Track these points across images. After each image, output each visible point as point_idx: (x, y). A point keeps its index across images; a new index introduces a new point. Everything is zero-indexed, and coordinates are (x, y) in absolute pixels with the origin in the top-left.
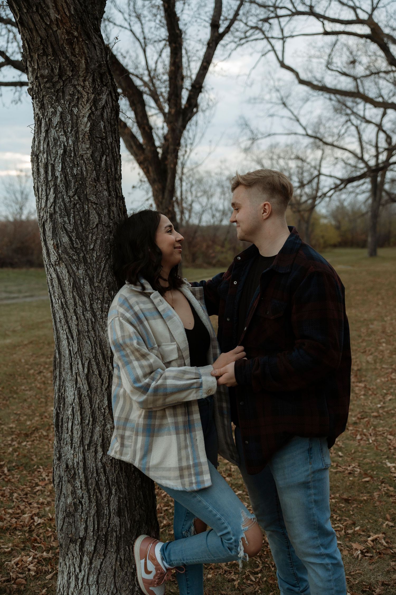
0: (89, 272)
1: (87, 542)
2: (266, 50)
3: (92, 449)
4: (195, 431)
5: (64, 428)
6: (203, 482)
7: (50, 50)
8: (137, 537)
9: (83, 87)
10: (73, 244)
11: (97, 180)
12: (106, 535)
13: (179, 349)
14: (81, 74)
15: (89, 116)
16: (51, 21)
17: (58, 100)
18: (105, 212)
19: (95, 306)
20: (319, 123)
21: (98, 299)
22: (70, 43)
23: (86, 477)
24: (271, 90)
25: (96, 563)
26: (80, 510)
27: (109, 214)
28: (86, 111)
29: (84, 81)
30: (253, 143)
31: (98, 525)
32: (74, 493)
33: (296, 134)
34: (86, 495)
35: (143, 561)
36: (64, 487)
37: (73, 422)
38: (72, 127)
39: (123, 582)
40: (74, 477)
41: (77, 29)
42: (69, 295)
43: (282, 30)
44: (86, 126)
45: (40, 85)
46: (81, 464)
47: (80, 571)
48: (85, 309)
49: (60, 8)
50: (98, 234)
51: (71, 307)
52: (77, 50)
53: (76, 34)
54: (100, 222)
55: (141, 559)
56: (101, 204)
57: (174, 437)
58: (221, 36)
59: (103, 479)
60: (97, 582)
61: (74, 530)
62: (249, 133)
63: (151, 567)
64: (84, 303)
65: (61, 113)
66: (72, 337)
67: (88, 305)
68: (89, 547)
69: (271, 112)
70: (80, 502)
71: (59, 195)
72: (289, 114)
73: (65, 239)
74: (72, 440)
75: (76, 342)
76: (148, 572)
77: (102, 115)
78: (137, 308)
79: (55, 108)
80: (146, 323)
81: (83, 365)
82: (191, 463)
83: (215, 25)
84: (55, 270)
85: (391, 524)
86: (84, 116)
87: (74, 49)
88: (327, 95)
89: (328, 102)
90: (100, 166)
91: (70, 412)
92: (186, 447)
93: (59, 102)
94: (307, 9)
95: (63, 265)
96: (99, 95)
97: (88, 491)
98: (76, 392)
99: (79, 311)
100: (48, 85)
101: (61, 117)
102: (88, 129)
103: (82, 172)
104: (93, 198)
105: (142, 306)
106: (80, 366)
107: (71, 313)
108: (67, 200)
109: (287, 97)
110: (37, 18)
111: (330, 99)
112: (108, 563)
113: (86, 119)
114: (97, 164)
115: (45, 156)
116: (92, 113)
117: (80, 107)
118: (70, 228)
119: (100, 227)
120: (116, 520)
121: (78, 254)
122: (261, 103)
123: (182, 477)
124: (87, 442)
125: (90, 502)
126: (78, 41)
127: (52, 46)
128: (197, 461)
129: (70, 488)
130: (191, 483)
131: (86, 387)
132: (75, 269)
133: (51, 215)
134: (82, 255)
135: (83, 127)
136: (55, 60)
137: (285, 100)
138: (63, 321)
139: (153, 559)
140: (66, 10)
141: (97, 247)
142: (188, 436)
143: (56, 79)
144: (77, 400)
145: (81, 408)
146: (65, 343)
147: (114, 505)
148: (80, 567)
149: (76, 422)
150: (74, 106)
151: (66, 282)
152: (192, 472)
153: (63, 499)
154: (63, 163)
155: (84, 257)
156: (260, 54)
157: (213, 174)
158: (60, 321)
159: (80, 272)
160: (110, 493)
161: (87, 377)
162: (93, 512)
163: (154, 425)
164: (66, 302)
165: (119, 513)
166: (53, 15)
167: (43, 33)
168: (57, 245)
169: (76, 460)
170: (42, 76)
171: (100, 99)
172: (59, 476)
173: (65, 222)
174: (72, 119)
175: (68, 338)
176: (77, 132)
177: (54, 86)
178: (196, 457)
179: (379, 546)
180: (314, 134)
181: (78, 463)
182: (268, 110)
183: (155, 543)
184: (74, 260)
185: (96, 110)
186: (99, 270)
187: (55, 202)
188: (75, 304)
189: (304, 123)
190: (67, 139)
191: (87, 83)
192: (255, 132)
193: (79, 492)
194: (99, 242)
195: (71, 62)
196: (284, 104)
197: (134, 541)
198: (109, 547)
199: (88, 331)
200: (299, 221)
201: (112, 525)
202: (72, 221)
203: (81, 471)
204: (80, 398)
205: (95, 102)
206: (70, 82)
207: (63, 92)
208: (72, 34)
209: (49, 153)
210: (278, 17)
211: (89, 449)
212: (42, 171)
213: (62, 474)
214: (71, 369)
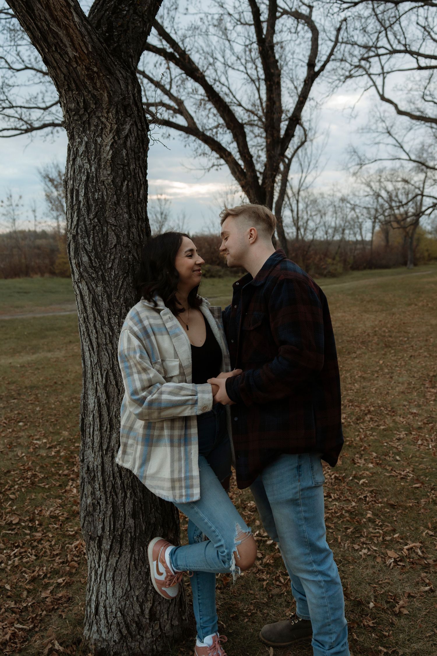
0: (108, 290)
1: (104, 541)
2: (369, 85)
3: (110, 454)
4: (191, 445)
5: (87, 433)
6: (192, 495)
7: (74, 85)
9: (107, 118)
10: (92, 263)
11: (117, 204)
12: (121, 536)
13: (181, 366)
14: (104, 106)
15: (112, 145)
16: (70, 59)
17: (84, 131)
18: (124, 233)
19: (112, 321)
20: (423, 149)
21: (115, 314)
22: (91, 78)
23: (104, 480)
24: (377, 121)
25: (113, 561)
26: (98, 511)
27: (128, 236)
28: (108, 140)
29: (108, 112)
30: (361, 168)
31: (114, 525)
32: (93, 493)
33: (399, 159)
34: (103, 497)
35: (155, 562)
36: (85, 488)
37: (94, 428)
38: (96, 155)
39: (138, 580)
40: (93, 479)
41: (96, 65)
42: (89, 311)
43: (383, 68)
44: (108, 154)
45: (70, 117)
46: (100, 467)
47: (99, 567)
48: (103, 324)
49: (78, 46)
50: (116, 254)
51: (92, 322)
52: (98, 85)
53: (95, 69)
54: (118, 242)
55: (154, 560)
56: (120, 226)
57: (168, 449)
58: (317, 74)
59: (119, 482)
60: (113, 578)
61: (92, 528)
62: (357, 159)
63: (162, 569)
64: (102, 318)
65: (87, 143)
66: (93, 349)
67: (106, 320)
68: (106, 546)
69: (377, 140)
70: (98, 503)
71: (81, 218)
72: (394, 142)
73: (85, 259)
74: (93, 444)
75: (96, 353)
76: (160, 574)
77: (125, 143)
78: (146, 323)
79: (81, 139)
80: (153, 338)
81: (102, 375)
82: (183, 476)
83: (311, 65)
84: (79, 287)
85: (431, 533)
86: (106, 145)
87: (95, 84)
88: (428, 124)
89: (430, 130)
90: (121, 191)
91: (91, 418)
92: (180, 459)
93: (86, 134)
94: (403, 48)
95: (84, 283)
96: (122, 125)
97: (105, 493)
98: (96, 401)
99: (98, 326)
100: (76, 118)
101: (86, 147)
102: (109, 157)
103: (103, 197)
104: (112, 221)
105: (152, 321)
106: (100, 376)
107: (91, 328)
108: (88, 222)
109: (392, 127)
110: (58, 56)
111: (432, 128)
112: (123, 562)
113: (108, 148)
114: (118, 189)
115: (72, 182)
116: (115, 141)
117: (104, 136)
118: (89, 248)
119: (118, 247)
120: (131, 522)
121: (97, 273)
122: (368, 132)
123: (173, 488)
124: (105, 447)
125: (107, 503)
126: (98, 76)
127: (75, 82)
128: (188, 474)
129: (91, 489)
130: (181, 496)
131: (104, 396)
132: (94, 286)
133: (74, 237)
134: (100, 273)
135: (105, 155)
136: (79, 94)
137: (389, 129)
138: (86, 334)
140: (84, 48)
141: (115, 266)
142: (182, 449)
143: (82, 112)
144: (97, 408)
145: (100, 415)
146: (87, 354)
147: (129, 508)
148: (99, 563)
149: (96, 428)
150: (98, 136)
151: (86, 298)
152: (183, 485)
153: (84, 499)
154: (86, 188)
155: (103, 275)
156: (363, 89)
158: (84, 334)
159: (99, 289)
160: (126, 496)
161: (106, 387)
162: (109, 513)
163: (153, 435)
164: (87, 316)
165: (134, 515)
166: (71, 53)
167: (65, 70)
168: (79, 264)
169: (96, 463)
170: (70, 109)
171: (123, 129)
172: (82, 477)
173: (85, 243)
174: (95, 148)
175: (89, 350)
176: (100, 160)
177: (81, 117)
178: (188, 470)
179: (414, 555)
180: (418, 159)
181: (97, 466)
182: (375, 138)
183: (166, 546)
184: (93, 278)
185: (119, 138)
186: (116, 287)
187: (77, 224)
188: (95, 319)
189: (407, 150)
190: (91, 167)
191: (110, 114)
192: (363, 158)
193: (98, 493)
194: (117, 261)
195: (94, 96)
196: (389, 132)
197: (148, 543)
198: (124, 546)
199: (106, 344)
201: (127, 527)
202: (92, 242)
203: (99, 474)
204: (99, 406)
205: (118, 132)
206: (95, 114)
207: (89, 124)
208: (92, 70)
209: (74, 180)
210: (378, 55)
211: (106, 454)
213: (85, 476)
214: (93, 378)
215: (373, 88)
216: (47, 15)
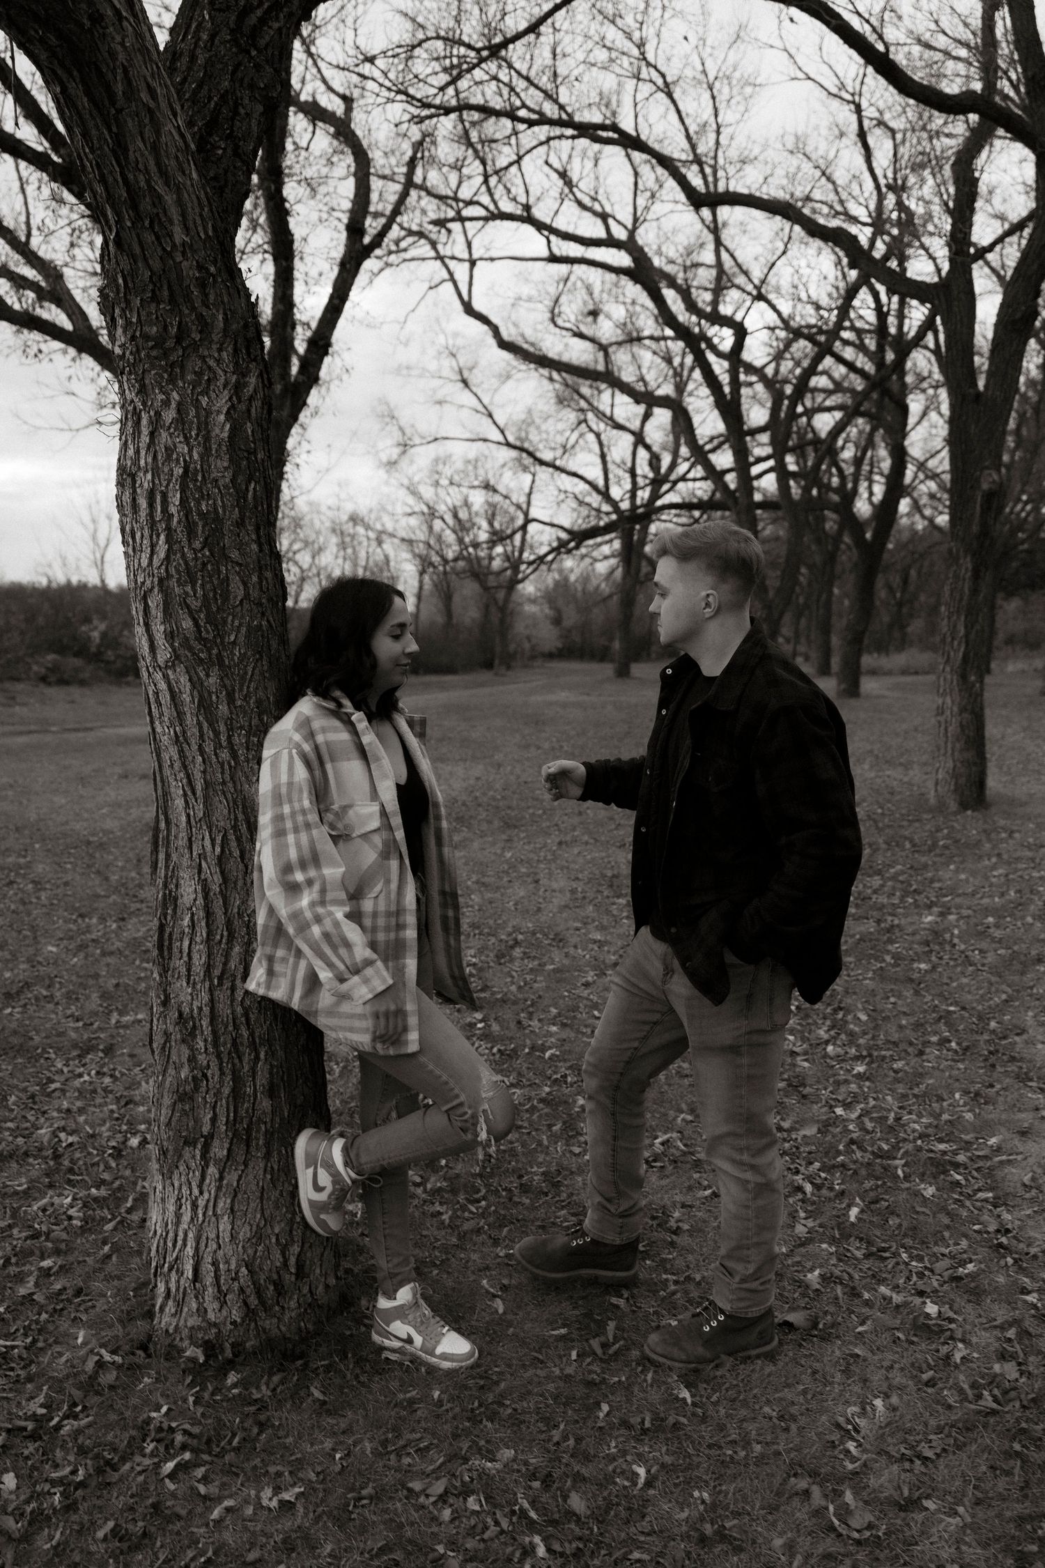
0: (227, 682)
1: (216, 1143)
2: (436, 280)
3: (227, 984)
5: (175, 950)
7: (166, 293)
8: (299, 1132)
9: (218, 361)
10: (200, 632)
11: (240, 523)
12: (248, 1130)
13: (384, 813)
14: (215, 338)
15: (228, 413)
16: (174, 246)
17: (172, 381)
18: (255, 579)
19: (236, 740)
20: (528, 422)
21: (242, 728)
22: (202, 285)
23: (214, 1033)
24: (440, 353)
25: (232, 1178)
26: (203, 1089)
27: (260, 583)
28: (222, 402)
29: (220, 350)
30: (404, 452)
31: (235, 1112)
32: (192, 1059)
33: (485, 440)
34: (214, 1064)
35: (311, 1170)
36: (174, 1052)
37: (191, 940)
38: (199, 429)
39: (277, 1207)
40: (192, 1034)
41: (215, 263)
42: (190, 720)
43: (469, 245)
44: (222, 429)
45: (138, 351)
46: (206, 1010)
47: (201, 1193)
48: (218, 745)
49: (191, 225)
50: (243, 617)
51: (194, 742)
52: (212, 298)
53: (212, 269)
54: (247, 596)
55: (307, 1167)
56: (247, 565)
58: (366, 252)
59: (245, 1033)
60: (232, 1209)
61: (191, 1124)
62: (397, 435)
63: (324, 1179)
64: (217, 734)
65: (179, 404)
66: (194, 793)
67: (223, 738)
68: (219, 1150)
69: (439, 396)
70: (205, 1076)
71: (176, 547)
72: (474, 402)
73: (187, 624)
74: (189, 970)
75: (201, 801)
76: (318, 1188)
77: (249, 411)
78: (319, 739)
79: (167, 394)
80: (328, 766)
81: (213, 841)
83: (355, 229)
84: (166, 677)
86: (219, 412)
87: (206, 295)
88: (545, 372)
89: (546, 382)
90: (245, 500)
91: (186, 921)
93: (175, 386)
94: (519, 211)
95: (180, 669)
96: (244, 376)
97: (219, 1056)
98: (199, 888)
99: (209, 748)
100: (154, 353)
101: (179, 411)
102: (225, 435)
103: (216, 509)
104: (234, 555)
105: (331, 735)
106: (207, 842)
107: (192, 751)
108: (190, 555)
109: (471, 369)
110: (149, 238)
111: (551, 379)
112: (251, 1177)
113: (222, 417)
114: (241, 495)
115: (149, 476)
116: (233, 406)
117: (213, 395)
118: (195, 604)
119: (246, 606)
120: (265, 1104)
121: (209, 651)
122: (421, 376)
124: (217, 972)
125: (222, 1073)
126: (215, 281)
127: (170, 287)
129: (186, 1052)
131: (218, 878)
132: (202, 675)
133: (161, 581)
134: (215, 651)
135: (217, 431)
136: (171, 311)
137: (466, 374)
138: (177, 765)
139: (329, 1166)
140: (200, 229)
141: (242, 639)
143: (170, 343)
144: (200, 901)
145: (209, 914)
146: (179, 802)
147: (262, 1079)
148: (200, 1187)
149: (198, 939)
150: (201, 393)
151: (186, 697)
153: (171, 1071)
154: (183, 491)
155: (219, 655)
156: (427, 285)
157: (324, 509)
158: (172, 766)
159: (211, 680)
160: (257, 1058)
161: (221, 860)
162: (226, 1091)
164: (184, 732)
165: (272, 1092)
166: (179, 235)
167: (156, 264)
168: (172, 632)
169: (196, 1004)
170: (146, 337)
171: (246, 385)
172: (165, 1033)
173: (186, 593)
174: (197, 416)
175: (185, 795)
176: (207, 439)
177: (165, 355)
180: (518, 444)
181: (200, 1009)
182: (434, 391)
183: (331, 1140)
184: (201, 660)
185: (240, 401)
186: (243, 678)
187: (167, 558)
188: (202, 736)
189: (501, 421)
190: (190, 451)
191: (224, 354)
192: (408, 431)
193: (202, 1059)
194: (244, 630)
195: (200, 317)
196: (465, 382)
197: (295, 1139)
198: (253, 1150)
199: (224, 783)
200: (487, 607)
201: (258, 1113)
202: (200, 592)
203: (205, 1023)
204: (206, 897)
205: (238, 388)
206: (196, 350)
207: (182, 367)
208: (207, 270)
209: (156, 472)
210: (461, 219)
211: (220, 984)
212: (143, 503)
213: (171, 1029)
214: (190, 848)
215: (449, 286)
216: (152, 163)
